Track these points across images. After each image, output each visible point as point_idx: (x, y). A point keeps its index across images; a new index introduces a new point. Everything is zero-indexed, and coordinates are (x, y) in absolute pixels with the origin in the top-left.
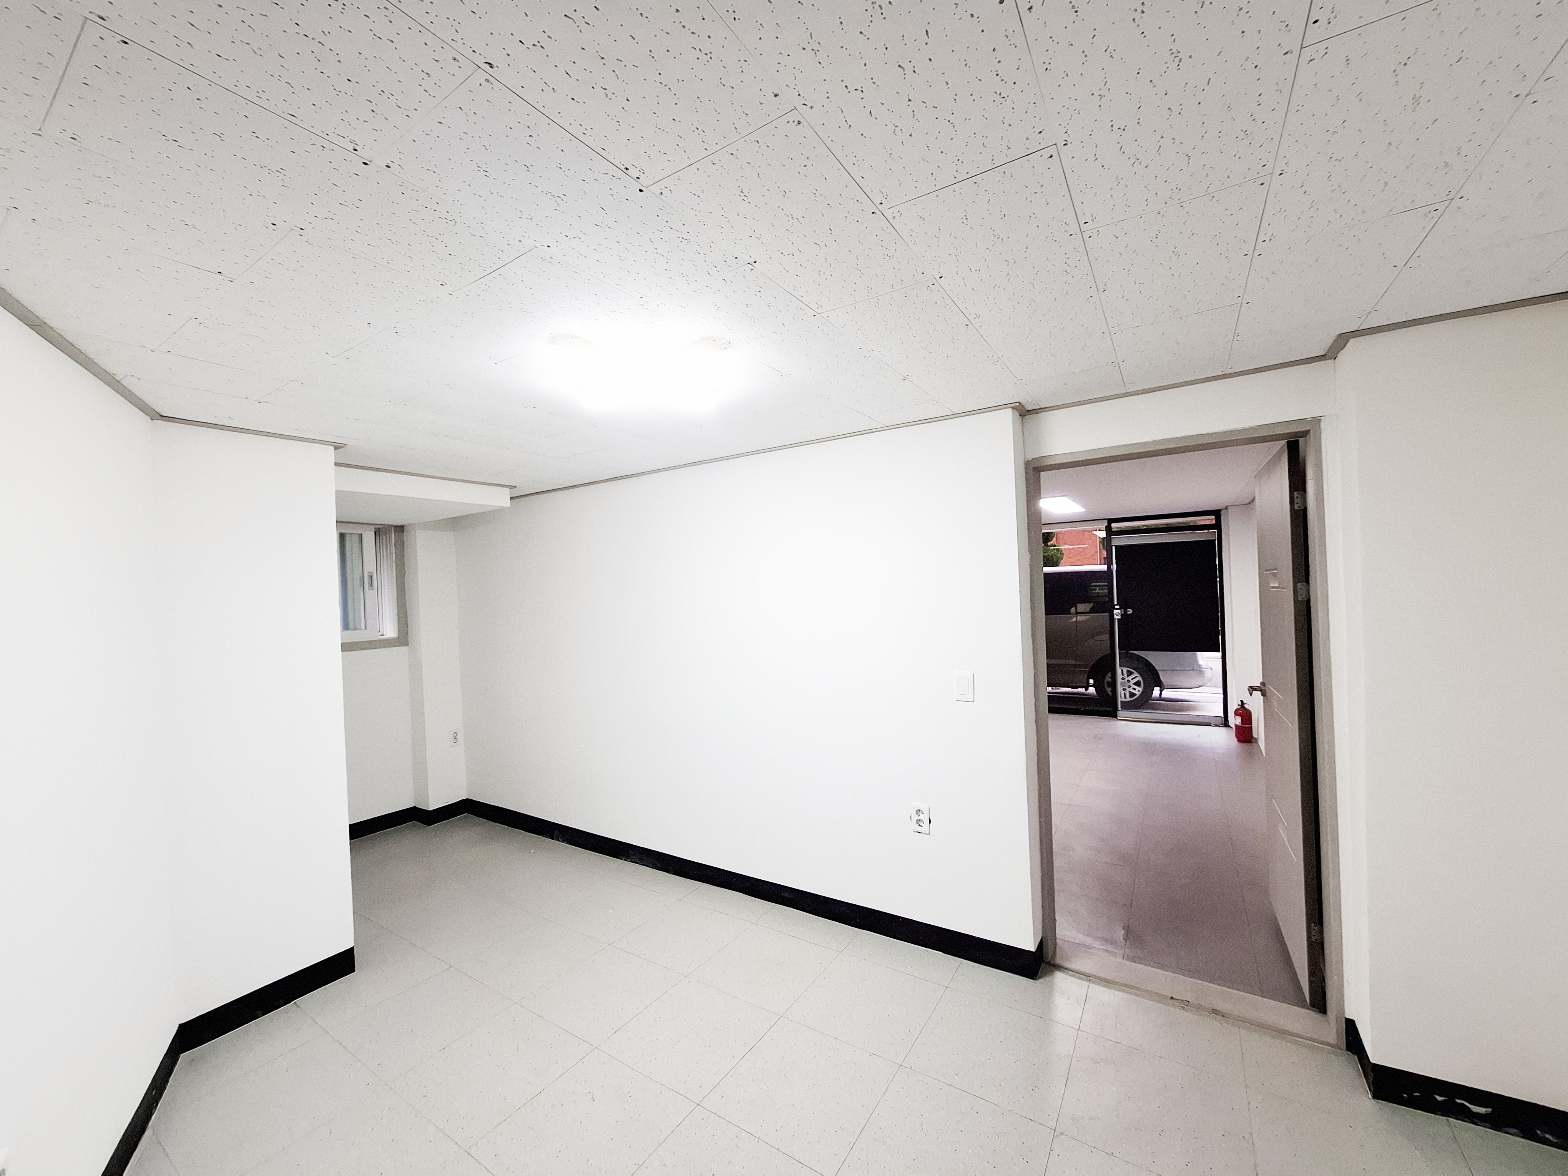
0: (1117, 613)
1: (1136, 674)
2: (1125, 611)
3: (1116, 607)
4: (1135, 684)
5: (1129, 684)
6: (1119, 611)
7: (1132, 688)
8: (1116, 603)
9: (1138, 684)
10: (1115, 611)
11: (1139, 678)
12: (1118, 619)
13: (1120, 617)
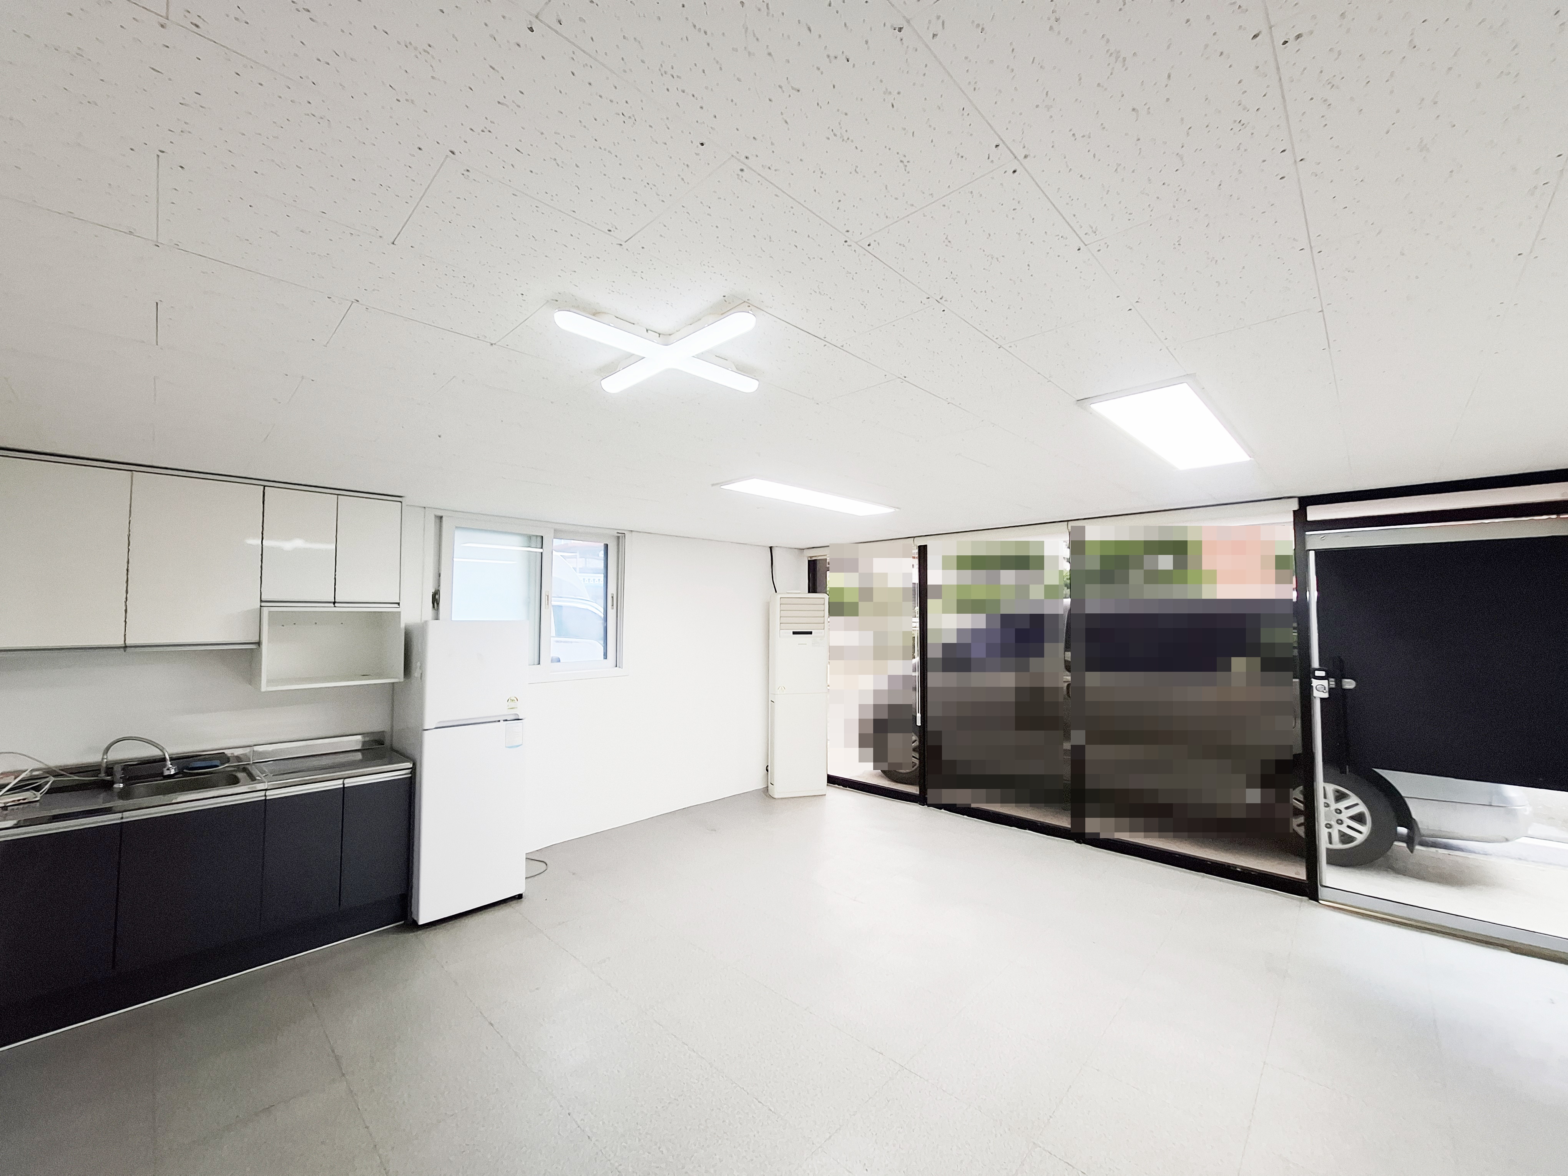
0: (1320, 689)
1: (1353, 799)
2: (1339, 683)
3: (1318, 673)
4: (1352, 818)
5: (1340, 816)
6: (1325, 683)
7: (1345, 825)
8: (1315, 663)
9: (1359, 818)
10: (1315, 683)
11: (1362, 808)
12: (1322, 699)
13: (1326, 695)
